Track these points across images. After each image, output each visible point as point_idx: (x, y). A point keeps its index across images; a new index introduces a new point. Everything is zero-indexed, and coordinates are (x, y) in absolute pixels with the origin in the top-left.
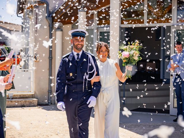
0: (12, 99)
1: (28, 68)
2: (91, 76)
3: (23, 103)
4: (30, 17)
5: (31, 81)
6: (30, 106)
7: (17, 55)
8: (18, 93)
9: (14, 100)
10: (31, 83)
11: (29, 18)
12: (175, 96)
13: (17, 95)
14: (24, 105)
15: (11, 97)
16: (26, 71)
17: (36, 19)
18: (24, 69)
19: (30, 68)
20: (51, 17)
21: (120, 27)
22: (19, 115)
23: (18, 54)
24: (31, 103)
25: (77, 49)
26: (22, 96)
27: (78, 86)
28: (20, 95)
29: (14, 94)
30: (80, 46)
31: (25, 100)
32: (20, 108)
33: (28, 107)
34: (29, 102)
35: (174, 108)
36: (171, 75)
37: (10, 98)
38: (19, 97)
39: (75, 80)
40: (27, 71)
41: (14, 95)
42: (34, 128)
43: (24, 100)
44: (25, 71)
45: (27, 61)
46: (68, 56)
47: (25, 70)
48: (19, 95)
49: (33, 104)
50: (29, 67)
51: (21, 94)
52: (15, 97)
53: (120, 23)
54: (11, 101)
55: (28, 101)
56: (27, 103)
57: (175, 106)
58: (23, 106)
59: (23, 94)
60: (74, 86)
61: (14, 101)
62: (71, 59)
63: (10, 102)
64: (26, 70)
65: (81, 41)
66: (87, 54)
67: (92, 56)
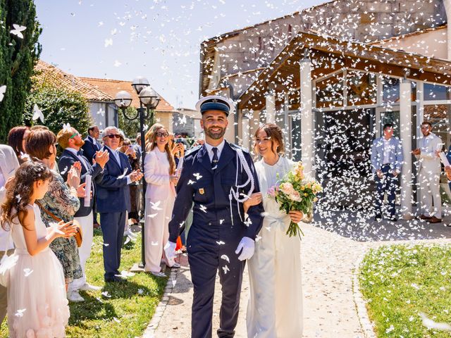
27: (218, 214)
30: (217, 130)
46: (196, 152)
65: (219, 120)
66: (233, 149)
67: (244, 152)
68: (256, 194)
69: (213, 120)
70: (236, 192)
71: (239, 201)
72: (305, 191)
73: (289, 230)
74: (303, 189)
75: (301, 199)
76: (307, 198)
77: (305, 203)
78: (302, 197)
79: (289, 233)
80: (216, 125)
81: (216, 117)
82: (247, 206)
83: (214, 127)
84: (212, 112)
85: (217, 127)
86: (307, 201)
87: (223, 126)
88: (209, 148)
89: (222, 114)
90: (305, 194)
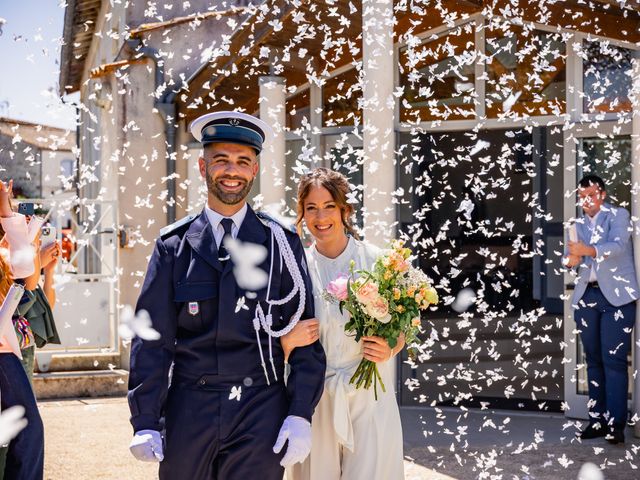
0: (49, 371)
1: (98, 271)
2: (282, 318)
3: (83, 384)
4: (103, 104)
5: (110, 314)
6: (106, 396)
7: (63, 228)
8: (66, 353)
9: (55, 375)
10: (109, 320)
11: (99, 108)
12: (583, 354)
13: (64, 360)
14: (87, 391)
15: (44, 366)
16: (92, 280)
17: (122, 112)
18: (86, 273)
19: (105, 271)
20: (172, 102)
21: (396, 131)
22: (73, 424)
23: (66, 225)
24: (110, 384)
25: (218, 197)
26: (80, 363)
27: (219, 359)
28: (74, 360)
29: (54, 356)
30: (234, 184)
31: (89, 374)
32: (76, 402)
33: (100, 396)
34: (104, 381)
35: (578, 393)
36: (565, 287)
37: (41, 369)
38: (69, 365)
39: (211, 335)
40: (96, 280)
41: (56, 361)
42: (121, 466)
43: (86, 377)
44: (88, 280)
45: (97, 248)
46: (186, 227)
47: (87, 276)
48: (70, 359)
49: (117, 389)
50: (103, 267)
51: (77, 355)
52: (57, 366)
53: (398, 120)
54: (46, 381)
55: (102, 379)
56: (98, 385)
57: (581, 389)
58: (83, 395)
59: (82, 355)
60: (204, 361)
61: (53, 378)
62: (195, 243)
63: (42, 383)
64: (92, 277)
65: (239, 163)
66: (264, 223)
67: (287, 232)
68: (307, 323)
69: (227, 162)
70: (266, 313)
71: (272, 334)
72: (401, 302)
73: (356, 375)
74: (397, 297)
75: (390, 317)
76: (402, 315)
77: (396, 326)
78: (392, 313)
79: (357, 380)
80: (232, 174)
81: (233, 158)
82: (289, 346)
83: (227, 177)
84: (227, 145)
85: (236, 177)
86: (402, 322)
87: (248, 176)
88: (215, 219)
89: (247, 152)
90: (400, 308)
